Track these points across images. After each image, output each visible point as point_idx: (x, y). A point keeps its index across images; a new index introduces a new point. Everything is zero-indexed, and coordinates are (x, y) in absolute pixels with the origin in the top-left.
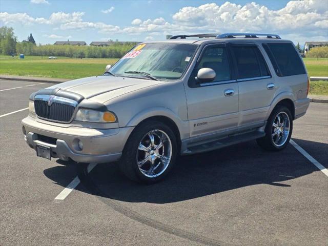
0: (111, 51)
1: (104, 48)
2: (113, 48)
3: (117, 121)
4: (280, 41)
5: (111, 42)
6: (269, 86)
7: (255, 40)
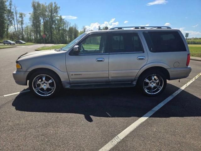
0: (192, 41)
1: (189, 40)
2: (193, 40)
3: (22, 68)
4: (171, 30)
5: (193, 38)
6: (139, 58)
7: (137, 30)
